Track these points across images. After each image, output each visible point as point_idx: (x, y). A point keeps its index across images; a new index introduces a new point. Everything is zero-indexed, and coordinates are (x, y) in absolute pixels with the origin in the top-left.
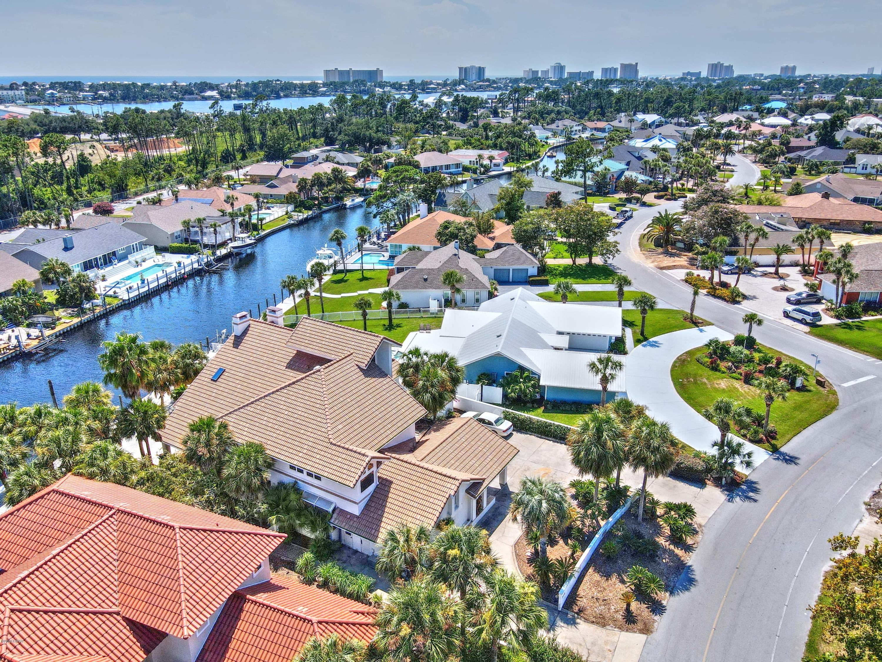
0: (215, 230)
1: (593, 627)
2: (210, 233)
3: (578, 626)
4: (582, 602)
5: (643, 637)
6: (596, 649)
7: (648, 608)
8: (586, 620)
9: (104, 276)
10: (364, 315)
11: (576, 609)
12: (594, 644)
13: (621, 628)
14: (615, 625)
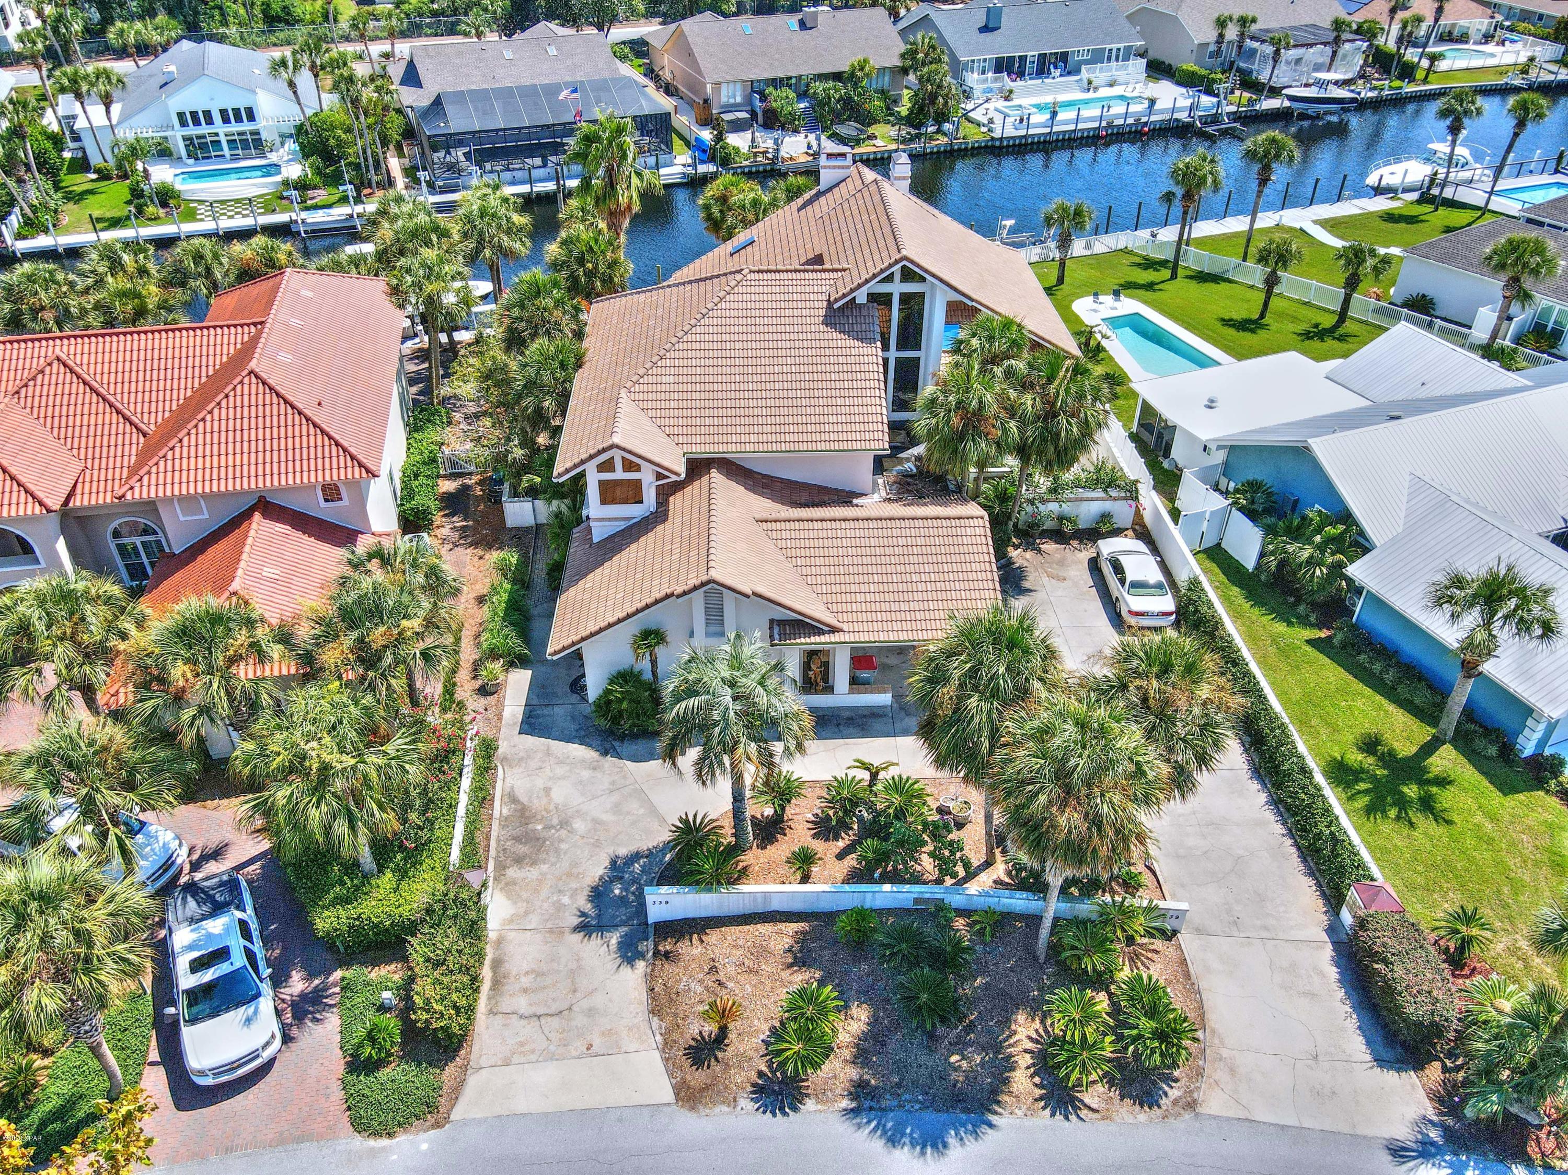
0: (1277, 52)
1: (642, 994)
2: (1264, 57)
3: (626, 970)
4: (691, 949)
5: (667, 1094)
6: (579, 1020)
7: (760, 1074)
8: (650, 978)
9: (1011, 92)
10: (1272, 281)
11: (663, 947)
12: (591, 1012)
13: (667, 1044)
14: (668, 1032)
